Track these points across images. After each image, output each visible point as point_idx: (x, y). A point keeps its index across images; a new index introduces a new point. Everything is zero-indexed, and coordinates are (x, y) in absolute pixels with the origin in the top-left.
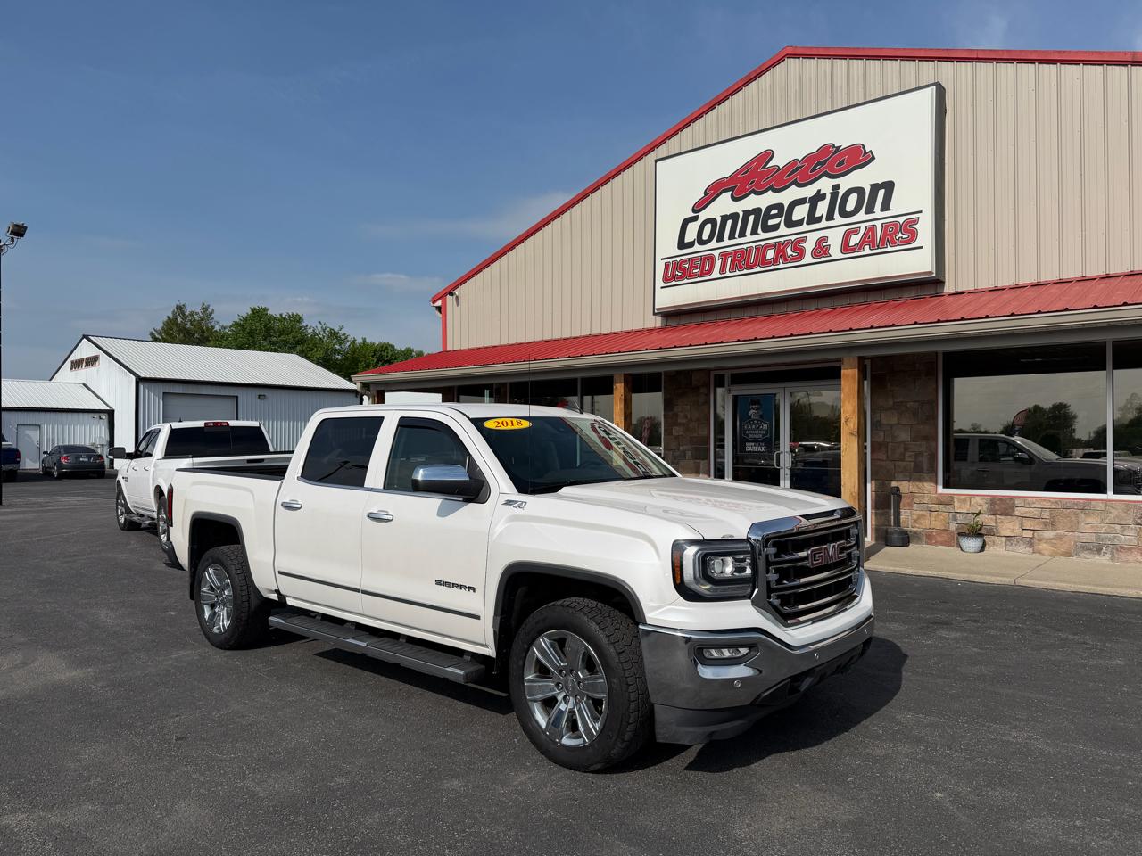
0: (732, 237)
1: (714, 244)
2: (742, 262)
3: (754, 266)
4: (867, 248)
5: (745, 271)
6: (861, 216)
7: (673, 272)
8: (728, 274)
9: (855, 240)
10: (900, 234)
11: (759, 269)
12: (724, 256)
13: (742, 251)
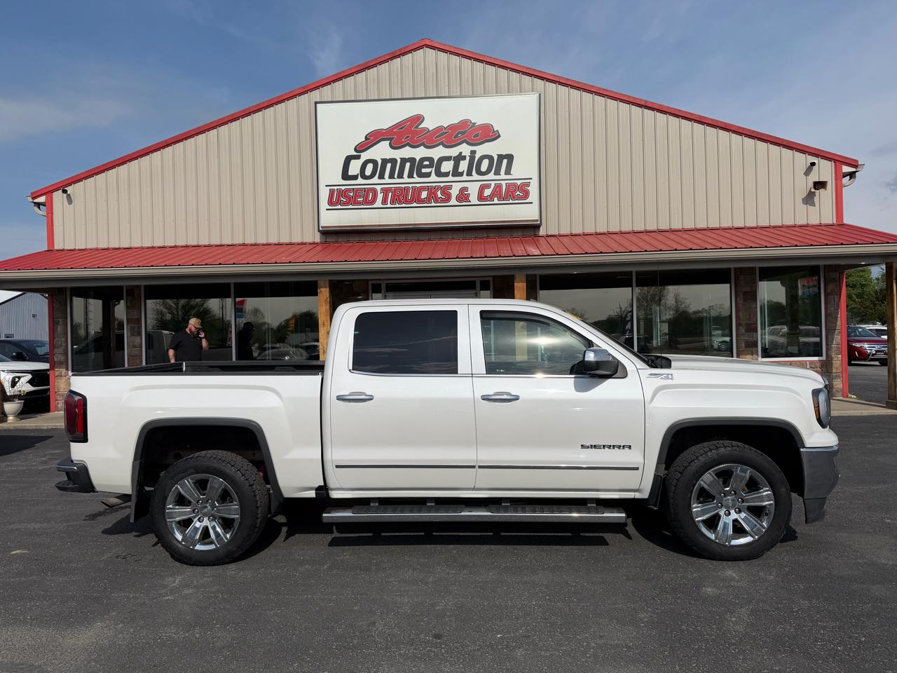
0: (391, 176)
1: (375, 180)
2: (400, 197)
3: (411, 202)
4: (496, 199)
5: (404, 205)
6: (491, 176)
7: (338, 198)
8: (389, 205)
9: (487, 192)
10: (518, 193)
11: (415, 205)
12: (385, 191)
13: (400, 189)
